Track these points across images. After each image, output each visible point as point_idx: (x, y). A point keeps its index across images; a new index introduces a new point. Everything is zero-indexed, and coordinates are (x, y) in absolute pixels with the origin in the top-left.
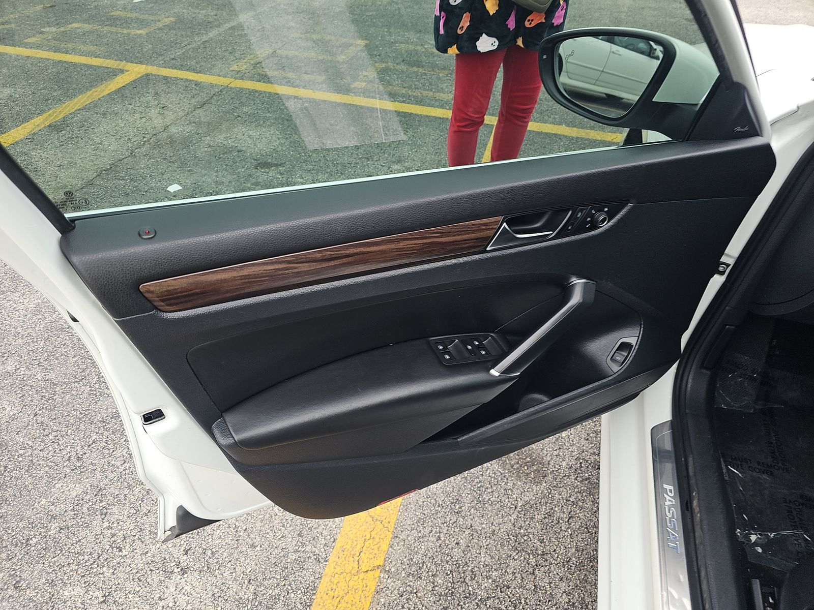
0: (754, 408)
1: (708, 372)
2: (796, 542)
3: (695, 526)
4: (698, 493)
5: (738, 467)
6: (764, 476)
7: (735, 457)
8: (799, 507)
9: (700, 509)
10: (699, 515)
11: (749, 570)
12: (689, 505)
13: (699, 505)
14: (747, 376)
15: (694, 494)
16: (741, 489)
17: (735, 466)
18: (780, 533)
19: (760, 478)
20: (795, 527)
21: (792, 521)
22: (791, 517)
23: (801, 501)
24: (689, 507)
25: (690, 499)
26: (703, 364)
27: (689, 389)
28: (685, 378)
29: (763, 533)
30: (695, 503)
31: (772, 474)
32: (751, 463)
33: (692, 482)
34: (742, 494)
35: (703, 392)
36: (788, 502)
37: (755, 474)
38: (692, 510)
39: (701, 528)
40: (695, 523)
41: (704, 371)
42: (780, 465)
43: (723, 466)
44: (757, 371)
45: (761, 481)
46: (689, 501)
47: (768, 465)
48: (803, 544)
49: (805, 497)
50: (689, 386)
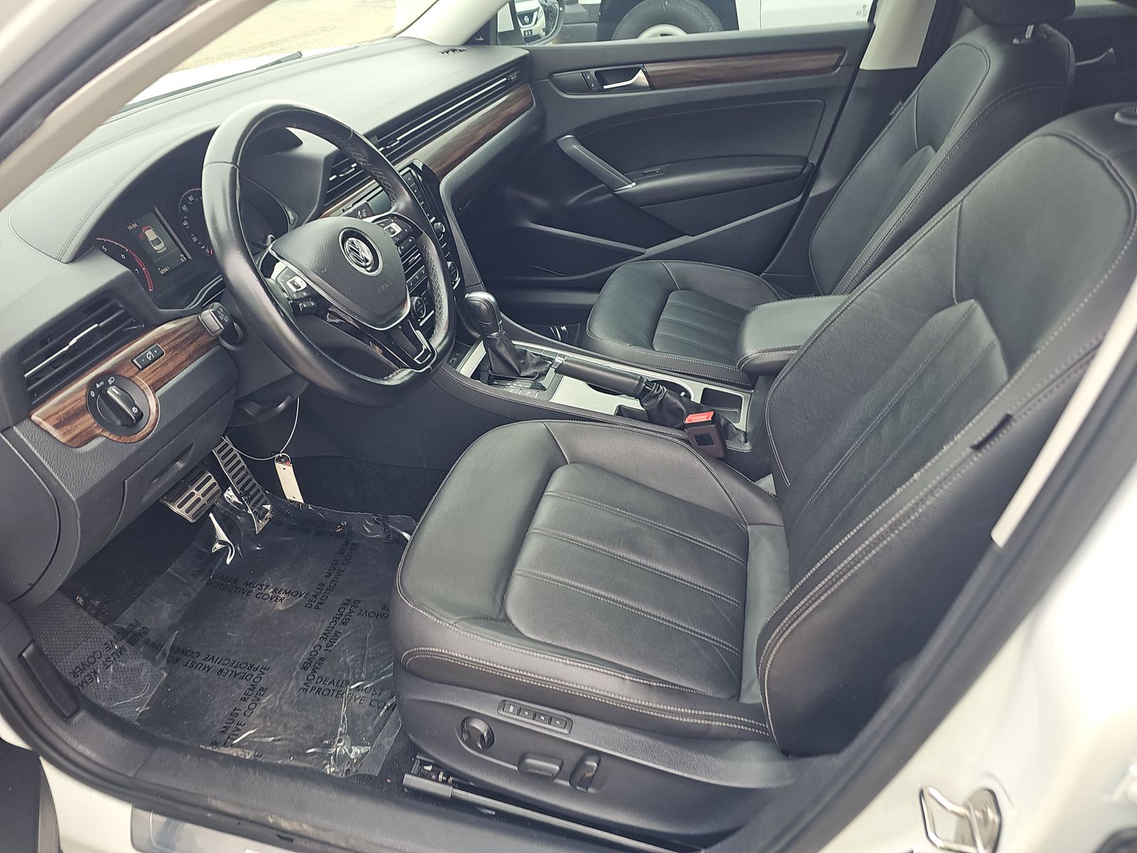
0: (161, 669)
1: (82, 714)
2: (358, 701)
3: (318, 838)
4: (271, 813)
5: (239, 730)
6: (264, 701)
7: (224, 727)
8: (316, 678)
9: (296, 821)
10: (305, 826)
11: (389, 781)
12: (285, 835)
13: (290, 819)
14: (112, 659)
15: (271, 820)
16: (273, 738)
17: (236, 733)
18: (342, 715)
19: (264, 708)
20: (340, 694)
21: (331, 693)
22: (325, 692)
23: (309, 671)
24: (288, 836)
25: (277, 829)
26: (62, 716)
27: (94, 756)
28: (71, 754)
29: (338, 738)
30: (285, 825)
31: (262, 689)
32: (241, 710)
33: (251, 815)
34: (279, 740)
35: (111, 736)
36: (305, 687)
37: (257, 711)
38: (293, 834)
39: (325, 830)
40: (315, 836)
41: (76, 719)
42: (255, 674)
43: (234, 752)
44: (111, 641)
45: (269, 707)
46: (279, 833)
47: (250, 689)
48: (363, 694)
49: (305, 665)
50: (88, 753)
